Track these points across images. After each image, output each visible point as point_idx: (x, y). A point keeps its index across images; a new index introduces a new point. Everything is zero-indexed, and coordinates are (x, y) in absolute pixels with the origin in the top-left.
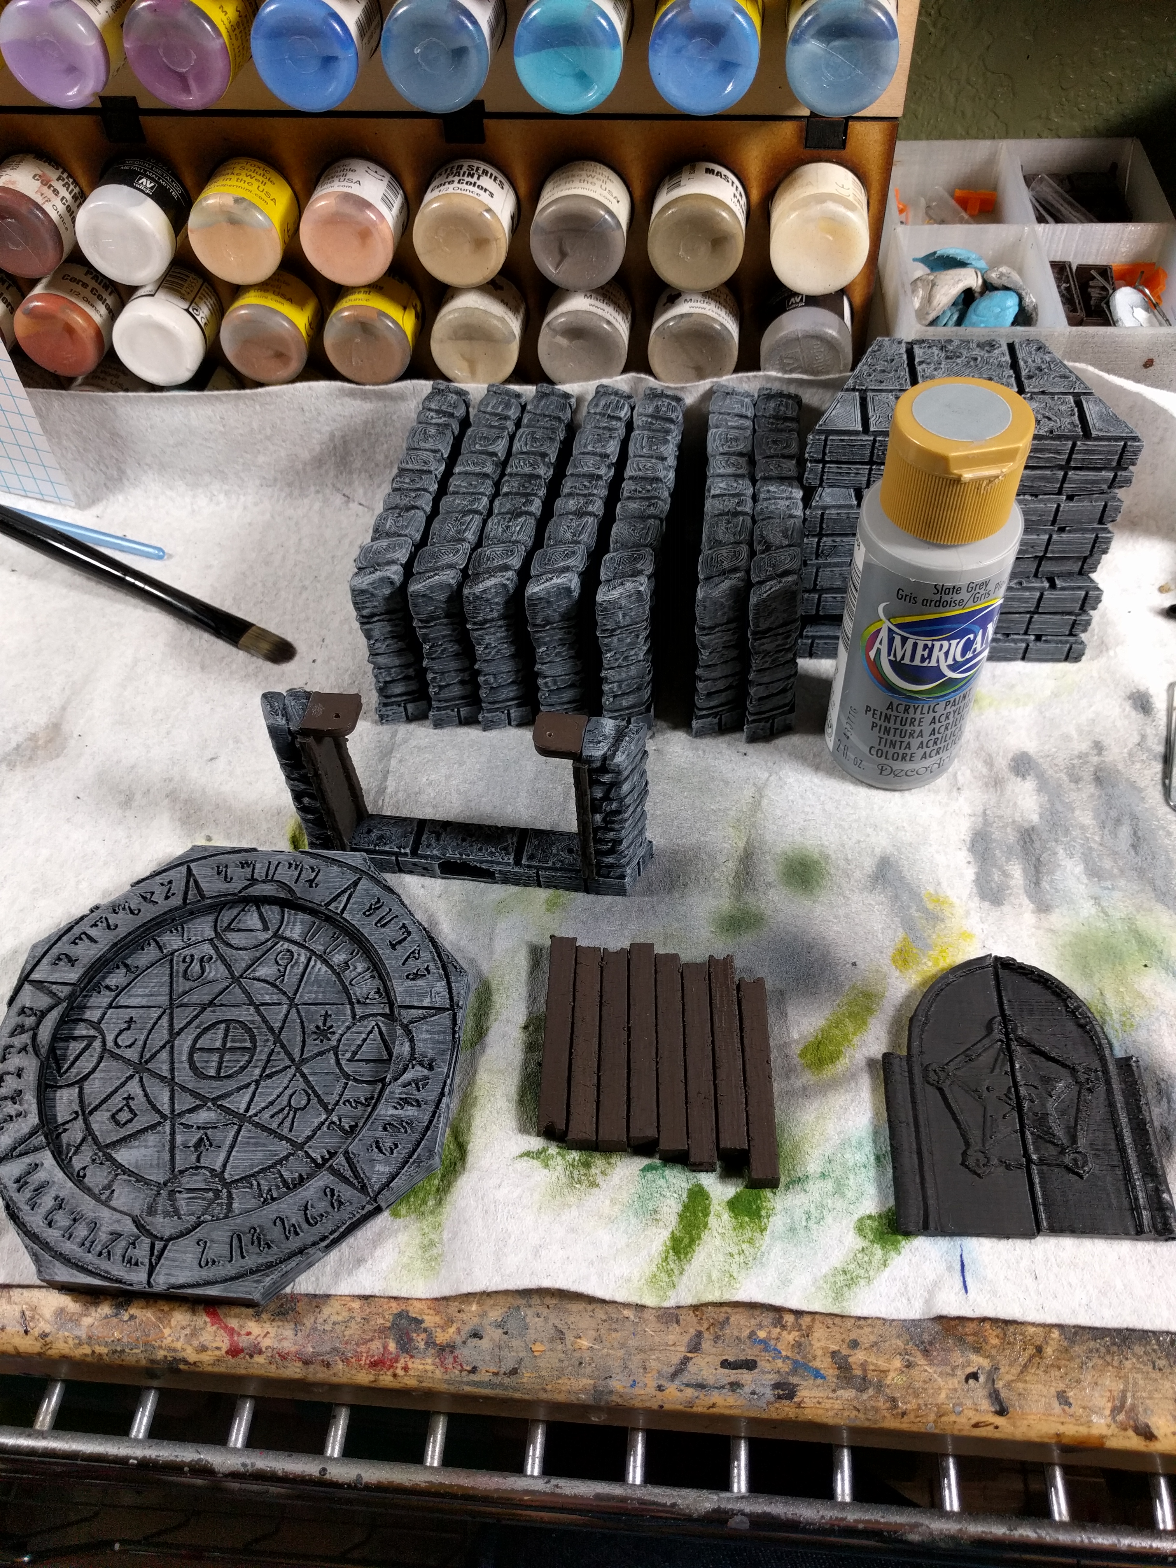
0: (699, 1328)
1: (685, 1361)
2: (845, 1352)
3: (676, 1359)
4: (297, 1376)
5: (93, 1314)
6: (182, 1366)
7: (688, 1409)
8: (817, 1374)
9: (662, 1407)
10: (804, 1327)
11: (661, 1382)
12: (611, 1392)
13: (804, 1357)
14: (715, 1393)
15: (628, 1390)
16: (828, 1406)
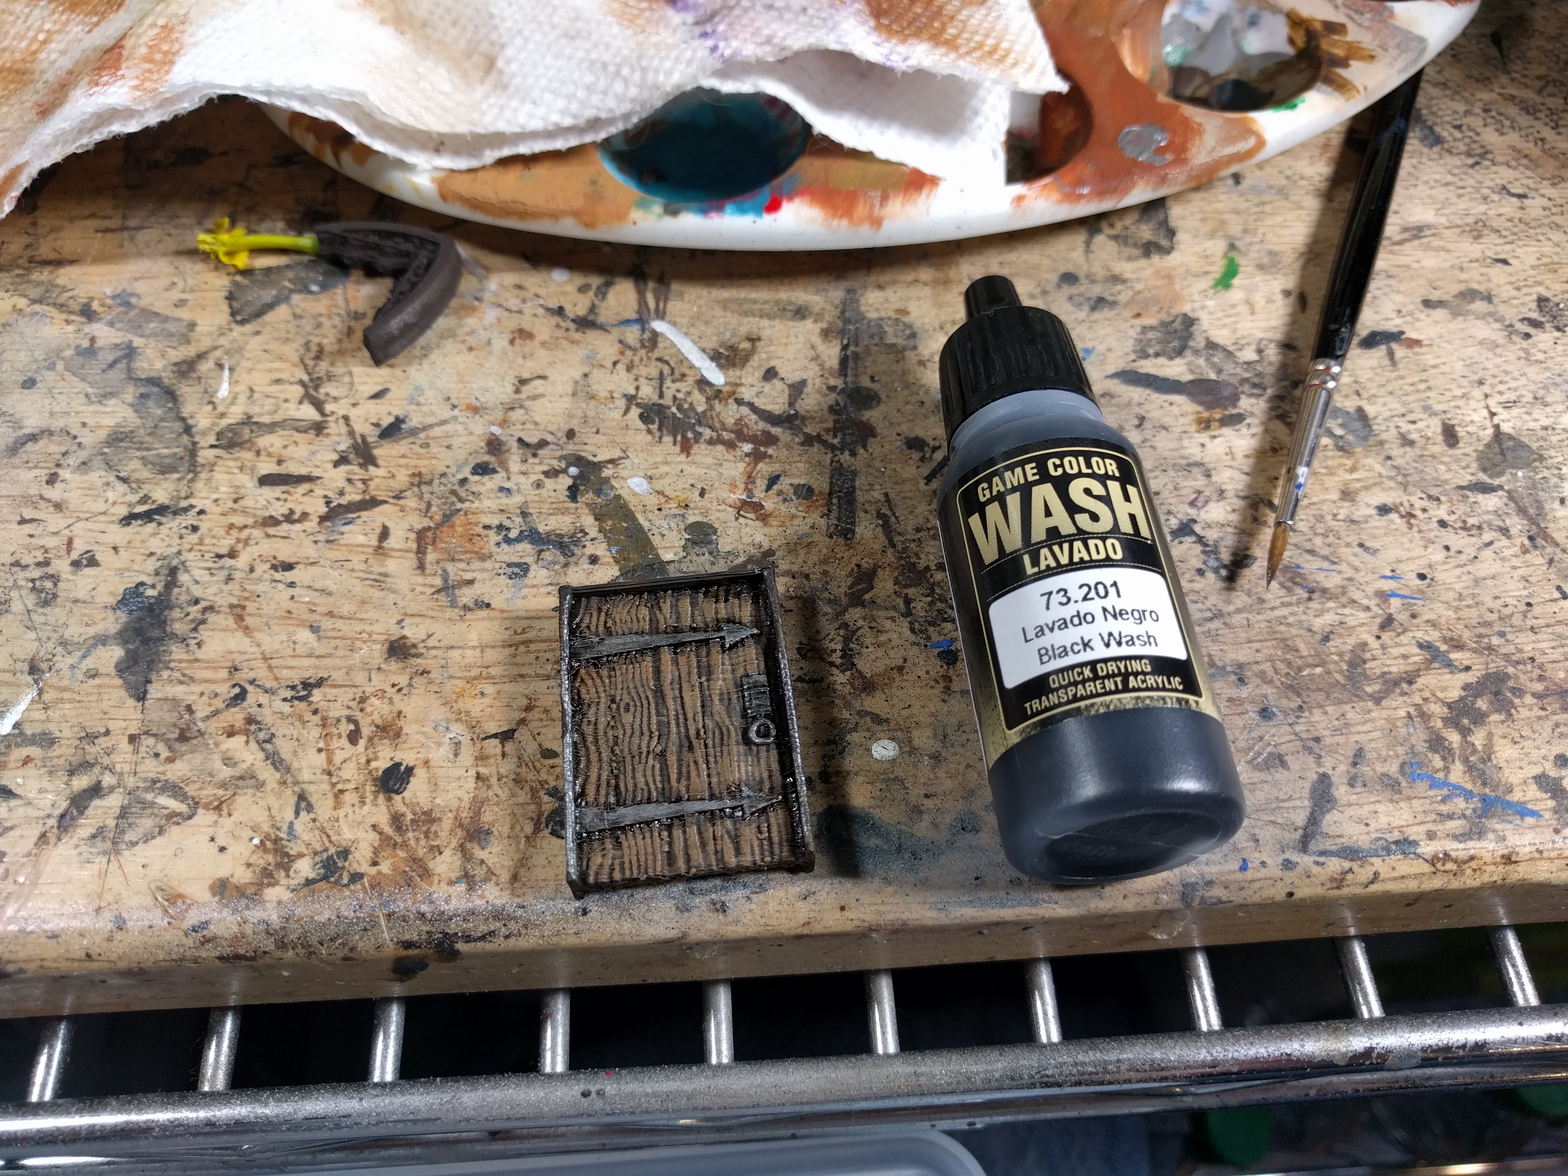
0: (1321, 770)
1: (1313, 821)
2: (1553, 773)
3: (1300, 818)
4: (672, 934)
5: (284, 881)
6: (460, 946)
7: (1336, 892)
8: (1522, 811)
9: (1291, 894)
10: (1480, 748)
11: (1288, 855)
12: (1210, 883)
13: (1495, 787)
14: (1374, 860)
15: (1239, 876)
16: (1553, 854)
